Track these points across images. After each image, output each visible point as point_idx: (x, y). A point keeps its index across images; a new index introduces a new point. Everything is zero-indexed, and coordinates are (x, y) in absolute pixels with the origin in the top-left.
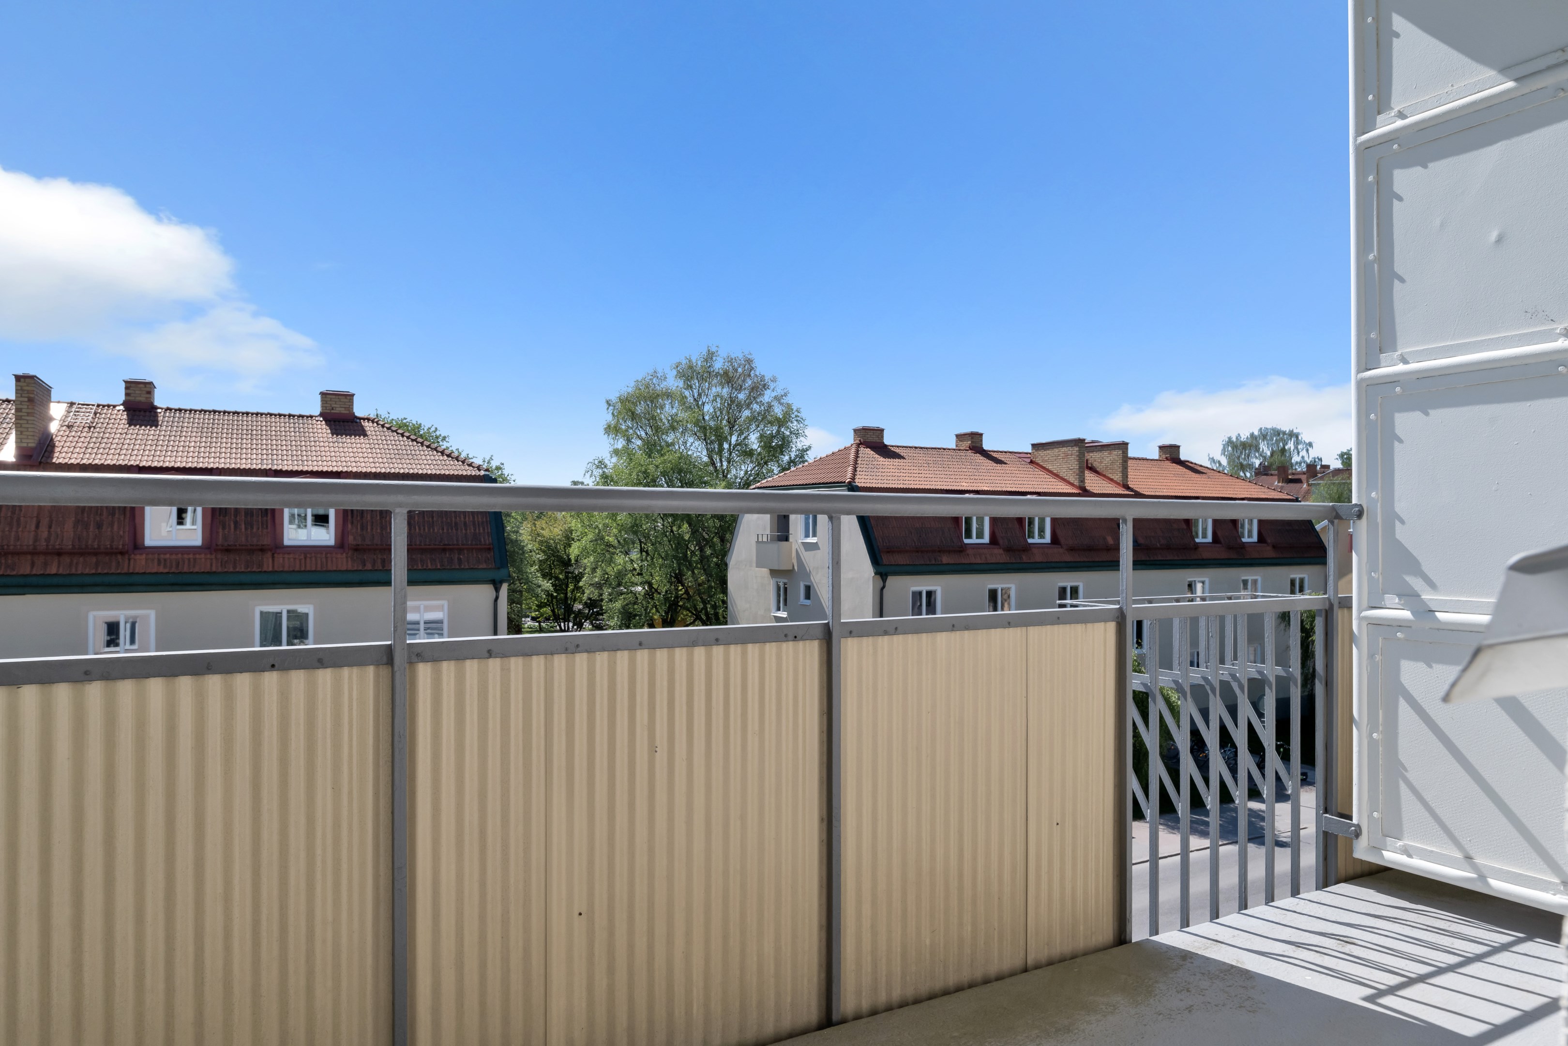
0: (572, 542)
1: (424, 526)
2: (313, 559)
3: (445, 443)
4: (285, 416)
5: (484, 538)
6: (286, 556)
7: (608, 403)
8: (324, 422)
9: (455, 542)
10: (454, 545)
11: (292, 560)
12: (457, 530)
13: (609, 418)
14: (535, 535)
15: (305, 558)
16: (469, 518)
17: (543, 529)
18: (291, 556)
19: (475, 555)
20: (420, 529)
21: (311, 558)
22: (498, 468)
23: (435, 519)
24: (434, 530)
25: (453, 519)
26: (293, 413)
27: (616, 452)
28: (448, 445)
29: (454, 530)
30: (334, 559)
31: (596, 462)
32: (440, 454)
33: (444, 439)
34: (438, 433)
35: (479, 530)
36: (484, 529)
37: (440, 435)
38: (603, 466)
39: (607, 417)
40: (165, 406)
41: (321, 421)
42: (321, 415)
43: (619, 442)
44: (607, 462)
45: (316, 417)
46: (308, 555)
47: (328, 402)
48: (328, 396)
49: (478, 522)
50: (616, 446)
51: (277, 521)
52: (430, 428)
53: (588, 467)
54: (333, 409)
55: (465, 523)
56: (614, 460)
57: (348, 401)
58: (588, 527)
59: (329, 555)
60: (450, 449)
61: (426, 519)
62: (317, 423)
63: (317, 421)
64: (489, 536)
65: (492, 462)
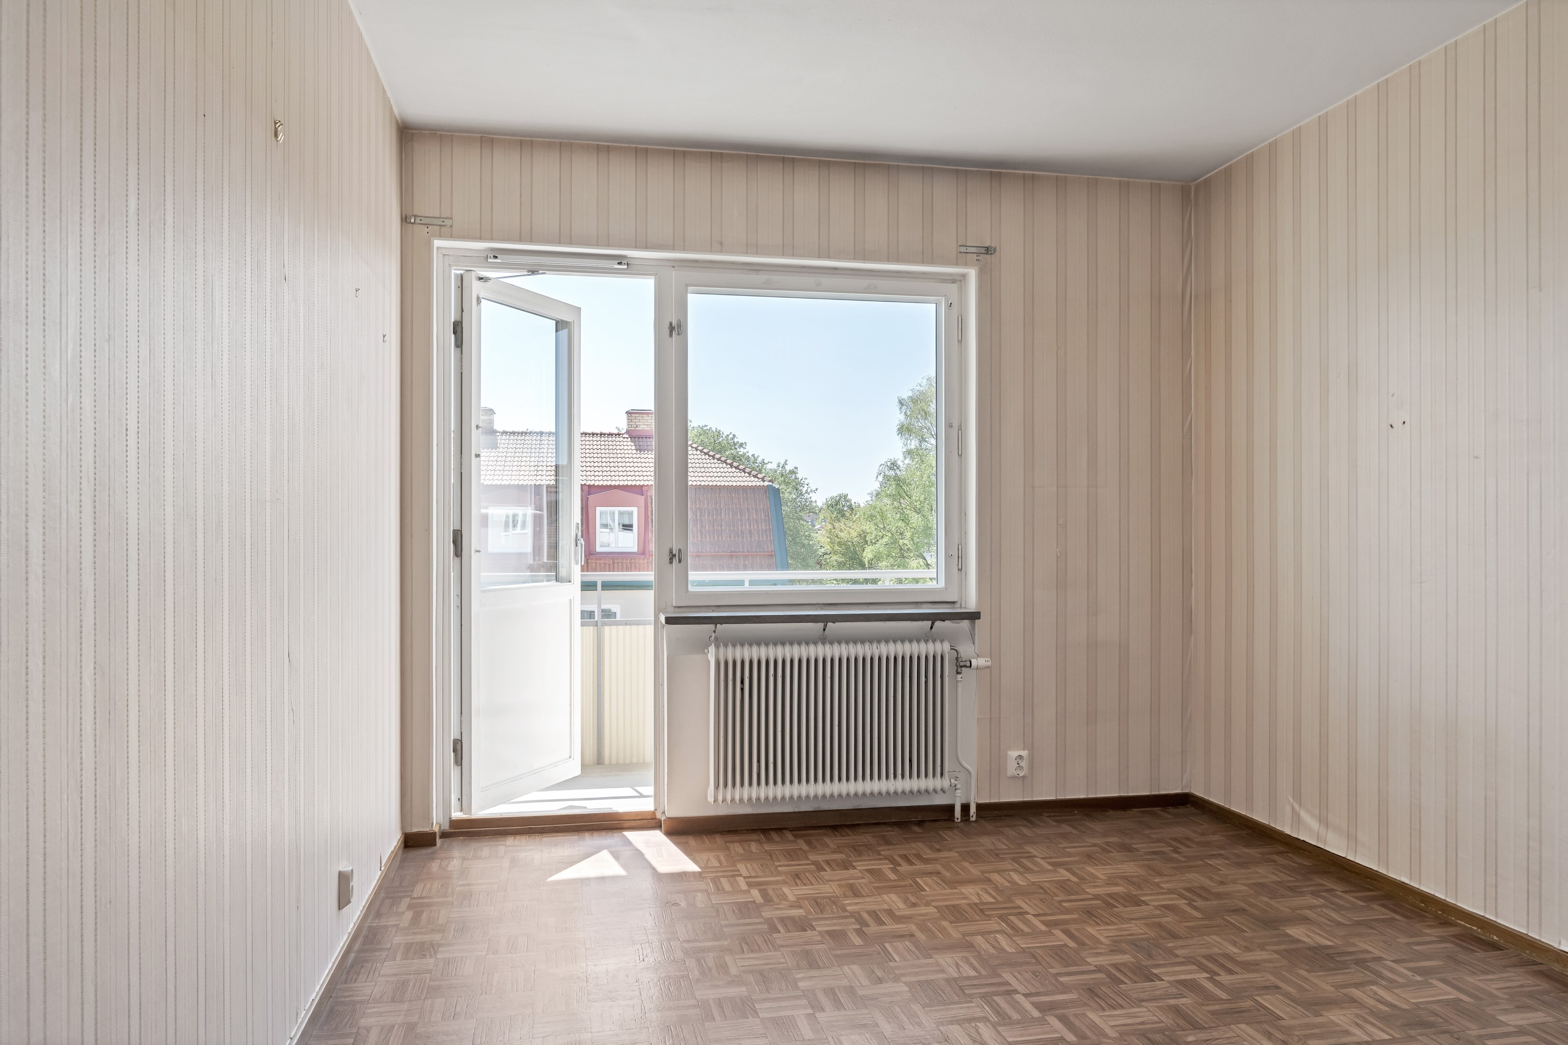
0: (866, 546)
1: (714, 534)
2: (620, 564)
3: (742, 449)
4: (597, 435)
5: (767, 546)
6: (598, 561)
7: (901, 403)
8: (629, 439)
9: (741, 549)
10: (739, 552)
11: (602, 565)
12: (743, 538)
13: (902, 417)
14: (833, 538)
15: (614, 563)
16: (754, 527)
17: (841, 530)
18: (602, 561)
19: (759, 561)
20: (710, 537)
21: (618, 563)
22: (793, 472)
23: (723, 528)
24: (722, 537)
25: (740, 527)
26: (604, 432)
27: (909, 453)
28: (745, 451)
29: (740, 538)
30: (637, 564)
31: (889, 464)
32: (729, 466)
33: (741, 445)
34: (736, 440)
35: (763, 538)
36: (767, 537)
37: (738, 442)
38: (895, 468)
39: (898, 417)
40: (501, 430)
41: (627, 438)
42: (627, 432)
43: (913, 442)
44: (899, 463)
45: (623, 434)
46: (616, 561)
47: (633, 421)
48: (633, 415)
49: (762, 530)
50: (909, 447)
51: (591, 531)
52: (728, 436)
53: (881, 469)
54: (637, 427)
55: (750, 531)
56: (907, 461)
57: (650, 418)
58: (882, 530)
59: (633, 561)
60: (747, 455)
61: (715, 527)
62: (624, 440)
63: (624, 438)
64: (771, 544)
65: (786, 466)
